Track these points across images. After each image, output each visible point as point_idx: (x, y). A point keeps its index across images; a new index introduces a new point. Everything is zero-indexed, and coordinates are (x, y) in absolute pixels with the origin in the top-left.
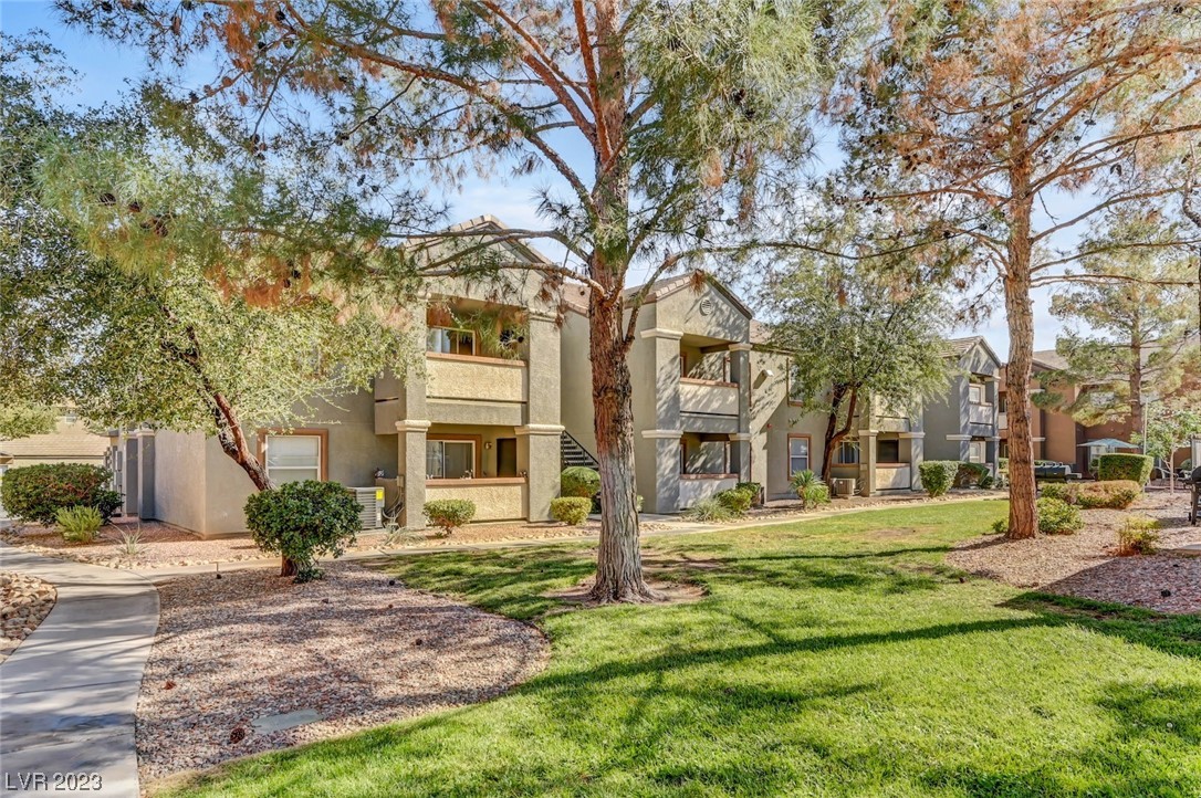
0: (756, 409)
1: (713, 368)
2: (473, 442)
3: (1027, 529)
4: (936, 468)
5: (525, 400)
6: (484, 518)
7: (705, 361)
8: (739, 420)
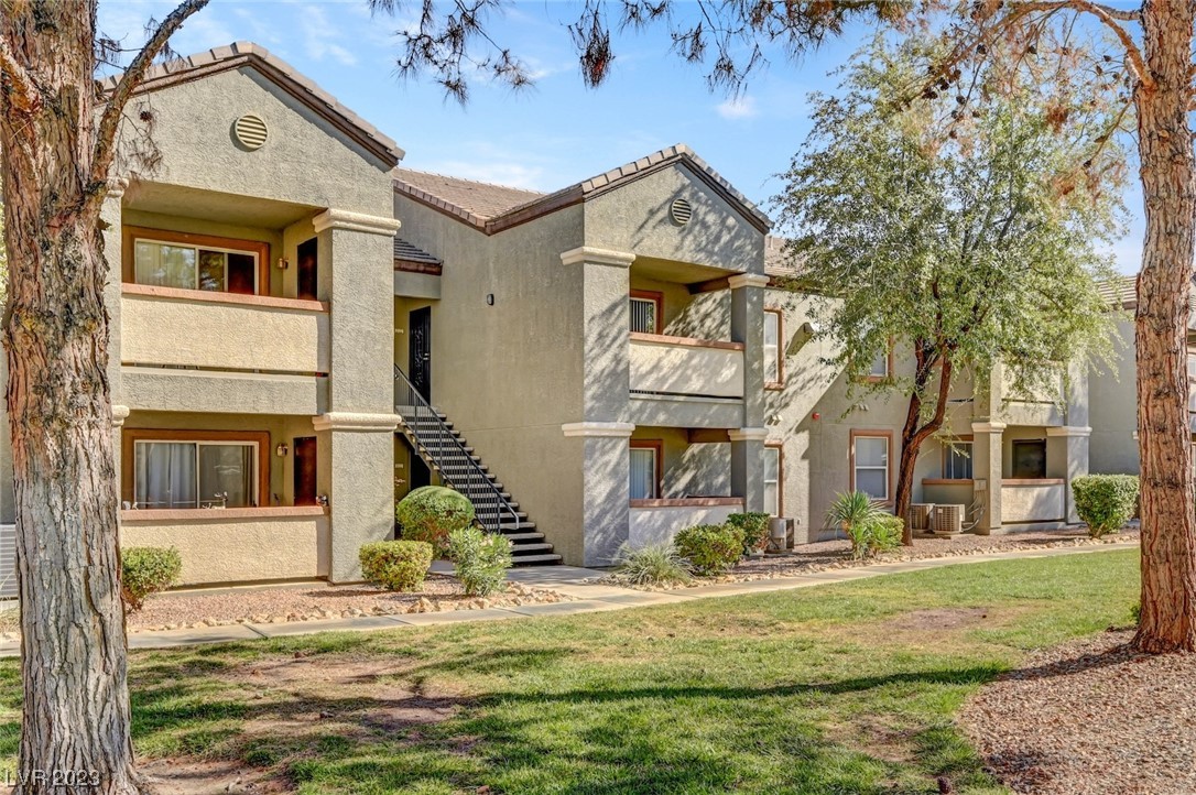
0: (790, 390)
1: (708, 322)
2: (256, 444)
3: (1176, 631)
4: (1100, 487)
5: (324, 370)
6: (242, 578)
7: (692, 311)
8: (744, 406)
